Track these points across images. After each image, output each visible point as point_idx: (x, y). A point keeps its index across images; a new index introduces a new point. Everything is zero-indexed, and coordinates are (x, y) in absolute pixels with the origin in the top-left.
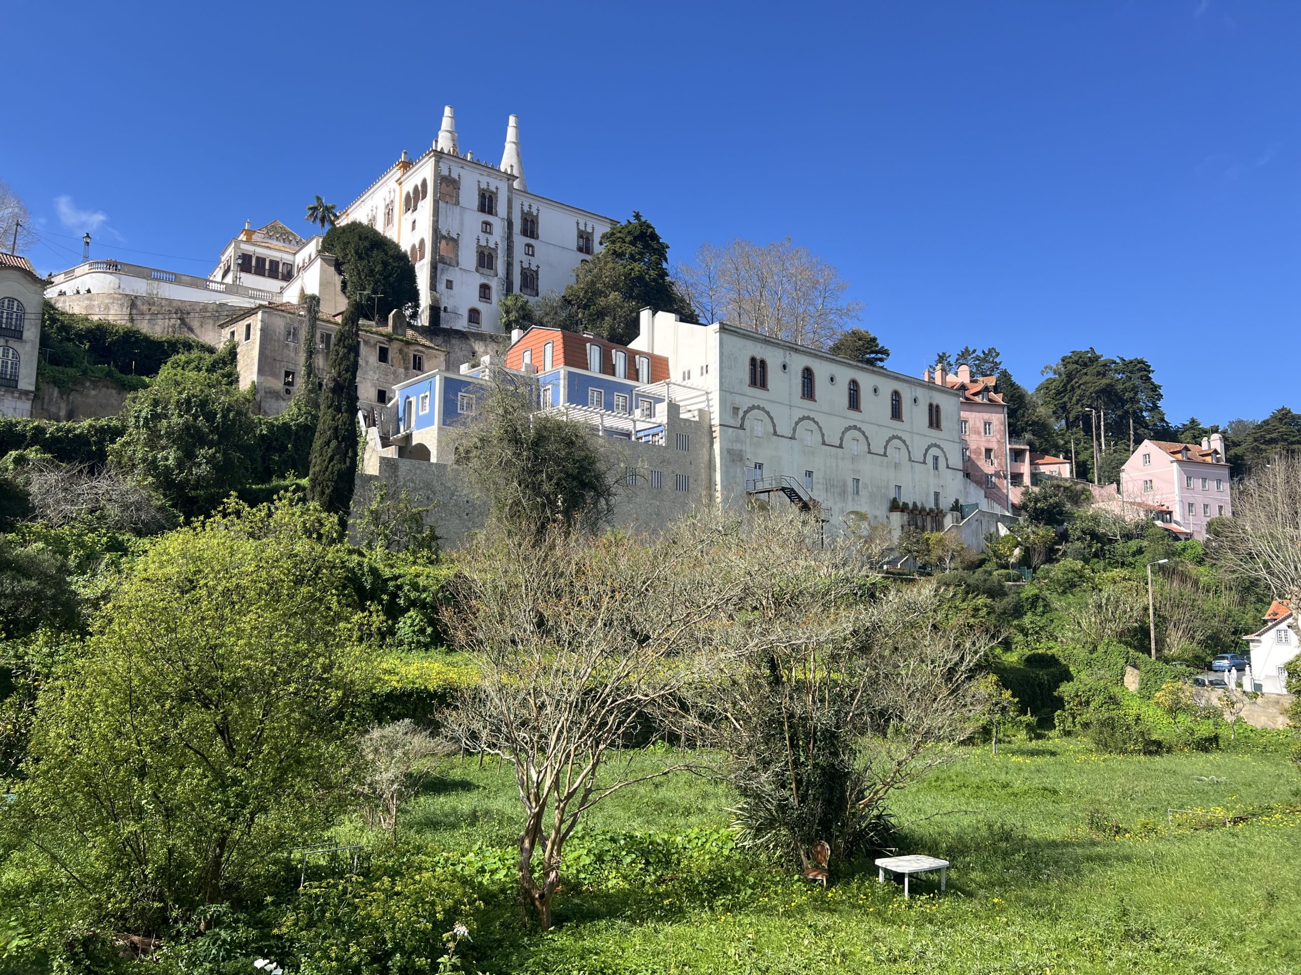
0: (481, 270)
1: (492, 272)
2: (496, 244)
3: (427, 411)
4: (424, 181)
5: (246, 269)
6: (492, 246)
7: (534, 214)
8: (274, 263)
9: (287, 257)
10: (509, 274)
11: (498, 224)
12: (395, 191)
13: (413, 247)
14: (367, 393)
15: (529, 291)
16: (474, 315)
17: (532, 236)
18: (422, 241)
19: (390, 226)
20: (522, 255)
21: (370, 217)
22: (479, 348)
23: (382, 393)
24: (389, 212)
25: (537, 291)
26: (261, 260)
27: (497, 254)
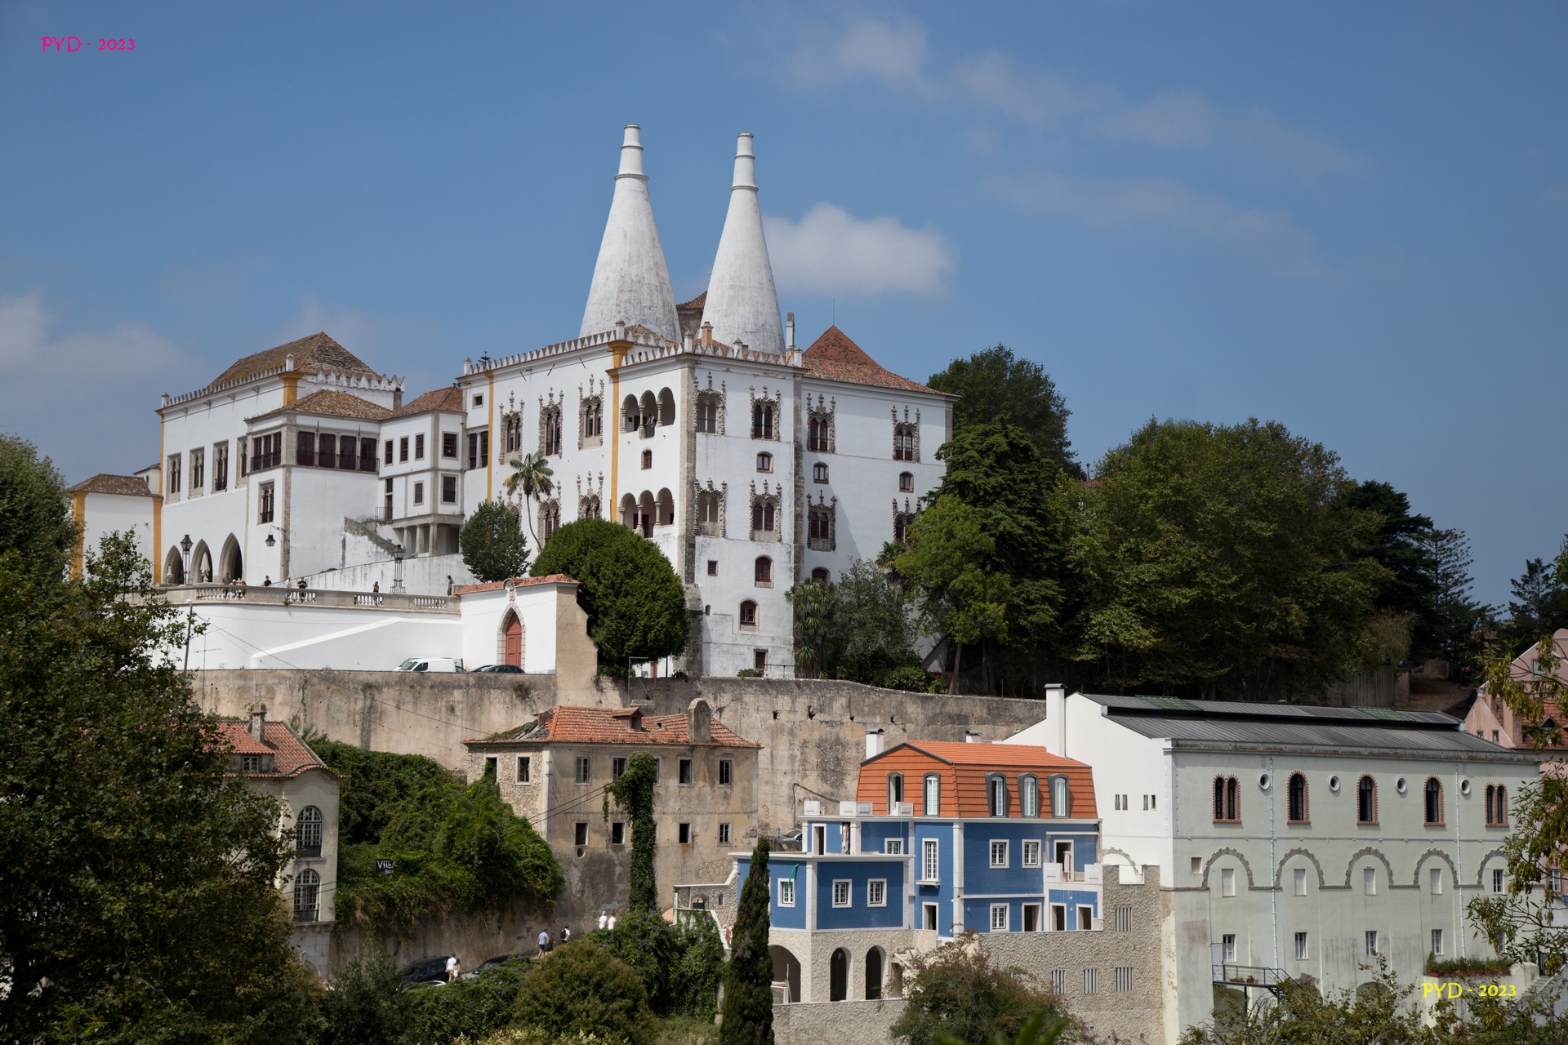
0: (757, 534)
2: (779, 487)
3: (790, 904)
4: (667, 394)
5: (305, 459)
6: (773, 492)
7: (828, 411)
8: (348, 440)
9: (368, 428)
10: (797, 533)
11: (782, 452)
12: (602, 384)
13: (647, 495)
14: (666, 833)
15: (820, 542)
16: (748, 611)
17: (824, 449)
18: (665, 494)
19: (594, 439)
20: (810, 487)
21: (546, 404)
22: (783, 703)
23: (684, 829)
24: (588, 413)
25: (833, 540)
26: (328, 439)
27: (779, 504)
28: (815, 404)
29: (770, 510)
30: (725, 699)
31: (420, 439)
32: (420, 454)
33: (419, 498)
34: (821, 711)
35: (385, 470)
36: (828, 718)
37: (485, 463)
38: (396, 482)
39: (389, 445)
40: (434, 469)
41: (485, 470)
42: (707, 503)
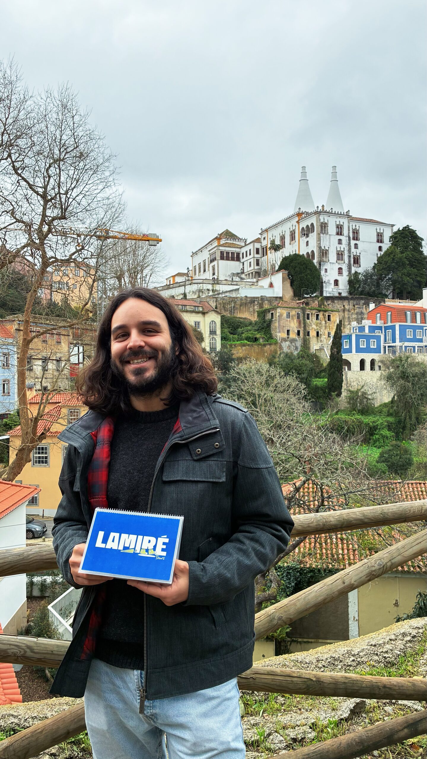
0: (338, 261)
1: (343, 261)
2: (344, 248)
3: (348, 347)
4: (312, 224)
5: (222, 258)
6: (343, 250)
7: (358, 229)
8: (233, 253)
9: (238, 250)
10: (349, 261)
11: (344, 239)
12: (295, 226)
13: (308, 253)
14: (313, 334)
15: (356, 265)
16: (336, 282)
17: (357, 240)
18: (313, 252)
19: (294, 241)
20: (353, 249)
21: (281, 235)
22: (346, 303)
23: (318, 333)
24: (292, 235)
25: (360, 264)
26: (228, 253)
27: (344, 253)
28: (354, 227)
29: (342, 254)
30: (329, 302)
31: (250, 250)
32: (250, 254)
33: (250, 266)
34: (357, 304)
35: (242, 260)
36: (359, 306)
37: (266, 255)
38: (245, 263)
39: (243, 254)
40: (254, 257)
41: (267, 256)
42: (324, 253)
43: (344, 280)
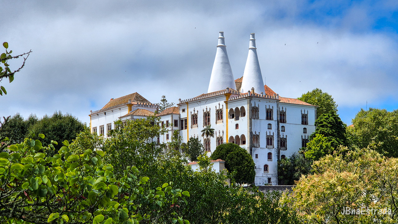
0: (268, 146)
1: (272, 146)
4: (243, 108)
6: (272, 134)
7: (284, 111)
10: (278, 145)
11: (274, 123)
12: (223, 106)
13: (237, 137)
15: (283, 148)
16: (266, 167)
17: (284, 122)
18: (243, 136)
24: (219, 114)
25: (286, 147)
27: (274, 138)
28: (281, 110)
29: (271, 139)
32: (168, 125)
40: (172, 130)
42: (255, 138)
43: (273, 165)
